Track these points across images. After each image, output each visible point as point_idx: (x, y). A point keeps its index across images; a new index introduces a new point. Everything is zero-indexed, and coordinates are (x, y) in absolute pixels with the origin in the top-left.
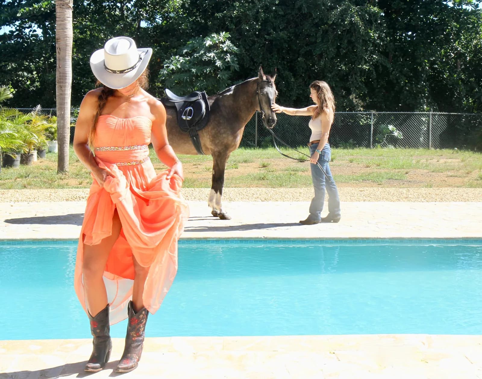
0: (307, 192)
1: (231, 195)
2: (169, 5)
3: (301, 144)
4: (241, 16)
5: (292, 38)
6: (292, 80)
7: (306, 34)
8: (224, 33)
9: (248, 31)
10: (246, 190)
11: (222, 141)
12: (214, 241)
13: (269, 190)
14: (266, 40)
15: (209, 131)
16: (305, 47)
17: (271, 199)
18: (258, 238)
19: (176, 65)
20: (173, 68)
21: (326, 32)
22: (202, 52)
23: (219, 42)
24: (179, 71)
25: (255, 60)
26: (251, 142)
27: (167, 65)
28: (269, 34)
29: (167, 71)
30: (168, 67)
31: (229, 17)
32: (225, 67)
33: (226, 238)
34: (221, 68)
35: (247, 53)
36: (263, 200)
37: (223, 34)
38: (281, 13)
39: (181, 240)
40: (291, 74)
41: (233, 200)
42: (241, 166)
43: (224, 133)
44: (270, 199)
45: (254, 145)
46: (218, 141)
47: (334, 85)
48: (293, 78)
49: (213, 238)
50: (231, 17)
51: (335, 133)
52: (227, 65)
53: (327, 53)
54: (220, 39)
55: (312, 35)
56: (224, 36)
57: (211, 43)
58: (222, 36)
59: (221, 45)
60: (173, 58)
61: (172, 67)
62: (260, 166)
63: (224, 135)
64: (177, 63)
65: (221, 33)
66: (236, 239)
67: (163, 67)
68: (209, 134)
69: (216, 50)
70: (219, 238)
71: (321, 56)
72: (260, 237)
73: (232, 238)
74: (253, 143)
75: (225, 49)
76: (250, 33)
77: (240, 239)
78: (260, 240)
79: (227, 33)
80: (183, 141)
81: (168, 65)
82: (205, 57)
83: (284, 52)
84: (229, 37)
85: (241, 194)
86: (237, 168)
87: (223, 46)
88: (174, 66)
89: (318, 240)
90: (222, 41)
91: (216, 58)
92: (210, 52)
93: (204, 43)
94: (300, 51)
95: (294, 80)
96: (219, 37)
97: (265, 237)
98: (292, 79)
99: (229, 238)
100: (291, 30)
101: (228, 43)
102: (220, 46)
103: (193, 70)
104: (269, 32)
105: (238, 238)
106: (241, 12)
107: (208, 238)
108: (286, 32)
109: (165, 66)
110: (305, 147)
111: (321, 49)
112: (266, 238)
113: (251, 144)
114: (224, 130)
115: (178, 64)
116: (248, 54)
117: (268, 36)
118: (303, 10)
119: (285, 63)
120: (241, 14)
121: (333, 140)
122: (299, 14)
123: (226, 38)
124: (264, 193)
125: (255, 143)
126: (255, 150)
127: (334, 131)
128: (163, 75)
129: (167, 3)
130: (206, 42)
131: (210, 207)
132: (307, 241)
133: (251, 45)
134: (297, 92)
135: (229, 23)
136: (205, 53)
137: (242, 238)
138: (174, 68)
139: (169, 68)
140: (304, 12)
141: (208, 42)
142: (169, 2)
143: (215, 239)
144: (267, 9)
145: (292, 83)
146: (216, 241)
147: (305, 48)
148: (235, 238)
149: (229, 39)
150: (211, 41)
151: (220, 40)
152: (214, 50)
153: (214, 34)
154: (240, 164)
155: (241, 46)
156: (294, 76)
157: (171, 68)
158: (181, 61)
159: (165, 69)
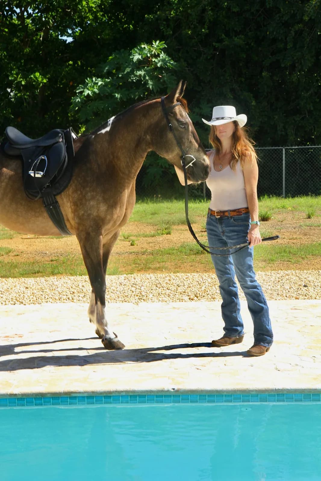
0: (264, 280)
1: (142, 288)
2: (82, 6)
3: (267, 193)
4: (181, 17)
5: (252, 44)
6: (253, 104)
7: (271, 37)
8: (158, 42)
9: (191, 37)
10: (168, 278)
11: (89, 212)
12: (83, 397)
13: (204, 278)
14: (215, 49)
15: (69, 195)
16: (270, 56)
17: (205, 295)
18: (162, 391)
19: (92, 89)
20: (88, 94)
21: (299, 33)
22: (128, 70)
23: (152, 55)
24: (96, 97)
25: (201, 78)
26: (198, 192)
27: (80, 90)
28: (220, 41)
29: (80, 98)
30: (81, 93)
31: (164, 20)
32: (159, 90)
33: (105, 392)
34: (155, 91)
35: (190, 68)
36: (192, 297)
37: (156, 44)
38: (236, 10)
39: (24, 397)
40: (252, 95)
41: (145, 298)
42: (176, 230)
43: (93, 198)
44: (203, 294)
45: (202, 195)
46: (82, 212)
47: (312, 109)
48: (254, 102)
49: (82, 393)
50: (167, 20)
51: (314, 175)
52: (162, 87)
53: (301, 64)
54: (152, 51)
55: (280, 38)
56: (158, 46)
57: (140, 57)
58: (155, 46)
59: (154, 60)
60: (88, 80)
61: (87, 92)
62: (203, 230)
63: (92, 203)
64: (93, 87)
65: (154, 43)
66: (124, 394)
67: (75, 94)
68: (69, 200)
69: (148, 67)
70: (93, 392)
71: (293, 67)
72: (166, 389)
73: (116, 391)
74: (200, 193)
75: (159, 65)
76: (193, 40)
77: (131, 394)
78: (168, 394)
79: (162, 42)
80: (33, 213)
81: (82, 90)
82: (133, 77)
83: (241, 65)
84: (165, 48)
85: (159, 286)
86: (169, 233)
87: (156, 61)
88: (89, 90)
89: (273, 393)
90: (155, 53)
91: (147, 78)
92: (139, 69)
93: (131, 57)
94: (264, 63)
95: (255, 104)
96: (151, 48)
97: (176, 388)
98: (252, 102)
99: (110, 392)
100: (250, 34)
101: (163, 55)
102: (152, 61)
103: (117, 95)
104: (220, 38)
105: (127, 392)
106: (180, 12)
107: (72, 393)
108: (243, 36)
109: (77, 92)
110: (271, 196)
111: (293, 58)
112: (178, 391)
113: (197, 194)
114: (92, 193)
115: (95, 87)
116: (192, 69)
117: (217, 44)
118: (267, 4)
119: (243, 80)
120: (180, 14)
121: (312, 185)
122: (262, 10)
123: (160, 49)
124: (195, 283)
125: (203, 193)
126: (201, 204)
127: (313, 171)
128: (76, 104)
129: (80, 5)
130: (134, 56)
131: (92, 323)
132: (253, 396)
133: (195, 58)
134: (260, 120)
135: (164, 28)
136: (132, 72)
137: (134, 392)
138: (90, 92)
139: (83, 94)
140: (268, 7)
141: (137, 57)
142: (82, 3)
143: (86, 395)
144: (216, 6)
145: (253, 108)
146: (87, 397)
147: (270, 58)
148: (122, 392)
149: (164, 50)
150: (139, 54)
151: (153, 53)
152: (145, 67)
153: (144, 44)
154: (175, 227)
155: (182, 60)
156: (256, 97)
157: (86, 94)
158: (100, 83)
159: (77, 96)
